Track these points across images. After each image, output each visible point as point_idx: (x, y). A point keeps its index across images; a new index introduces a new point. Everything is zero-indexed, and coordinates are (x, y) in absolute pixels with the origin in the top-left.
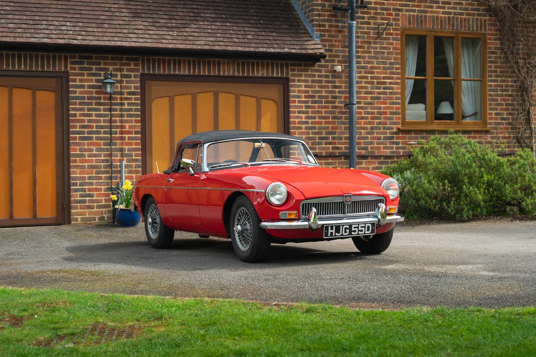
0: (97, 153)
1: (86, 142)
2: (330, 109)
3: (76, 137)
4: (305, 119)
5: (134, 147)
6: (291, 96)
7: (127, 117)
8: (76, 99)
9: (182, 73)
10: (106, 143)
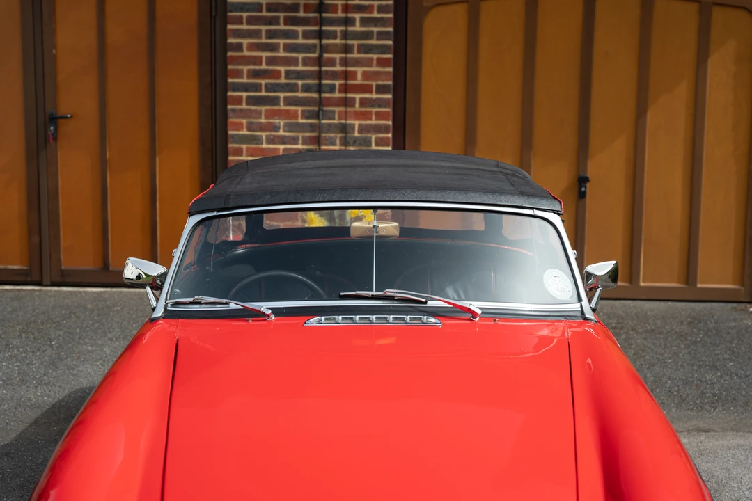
0: (287, 134)
1: (263, 108)
3: (241, 97)
5: (373, 122)
7: (359, 52)
8: (241, 10)
10: (309, 111)
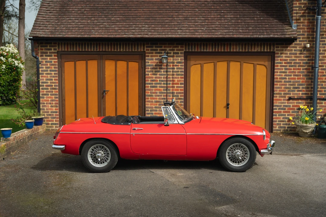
0: (159, 94)
2: (301, 70)
3: (149, 86)
4: (284, 76)
5: (179, 91)
6: (275, 63)
7: (176, 75)
8: (149, 66)
9: (208, 51)
10: (164, 89)
